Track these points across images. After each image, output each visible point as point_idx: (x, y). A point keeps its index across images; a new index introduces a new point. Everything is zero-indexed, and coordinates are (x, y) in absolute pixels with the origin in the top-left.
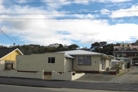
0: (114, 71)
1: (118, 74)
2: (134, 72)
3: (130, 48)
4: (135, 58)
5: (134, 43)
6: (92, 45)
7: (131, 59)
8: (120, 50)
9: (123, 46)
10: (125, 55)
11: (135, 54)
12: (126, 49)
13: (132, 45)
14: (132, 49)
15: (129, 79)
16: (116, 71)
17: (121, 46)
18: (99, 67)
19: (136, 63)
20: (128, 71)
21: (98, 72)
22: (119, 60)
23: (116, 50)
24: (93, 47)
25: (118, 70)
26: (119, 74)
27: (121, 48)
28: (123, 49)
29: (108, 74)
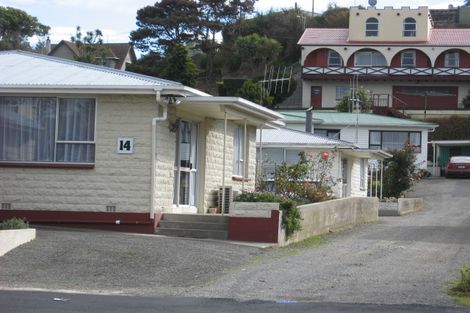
0: (262, 210)
1: (289, 233)
2: (426, 220)
3: (423, 43)
4: (454, 118)
5: (455, 6)
6: (144, 15)
7: (418, 129)
8: (345, 56)
9: (372, 26)
10: (384, 96)
11: (455, 90)
12: (389, 55)
13: (435, 26)
14: (433, 55)
15: (353, 270)
16: (275, 213)
17: (357, 31)
18: (150, 183)
19: (456, 160)
20: (382, 213)
21: (140, 223)
22: (332, 131)
23: (321, 55)
24: (154, 35)
25: (287, 207)
26: (297, 237)
27: (353, 43)
28: (367, 50)
29: (217, 237)
